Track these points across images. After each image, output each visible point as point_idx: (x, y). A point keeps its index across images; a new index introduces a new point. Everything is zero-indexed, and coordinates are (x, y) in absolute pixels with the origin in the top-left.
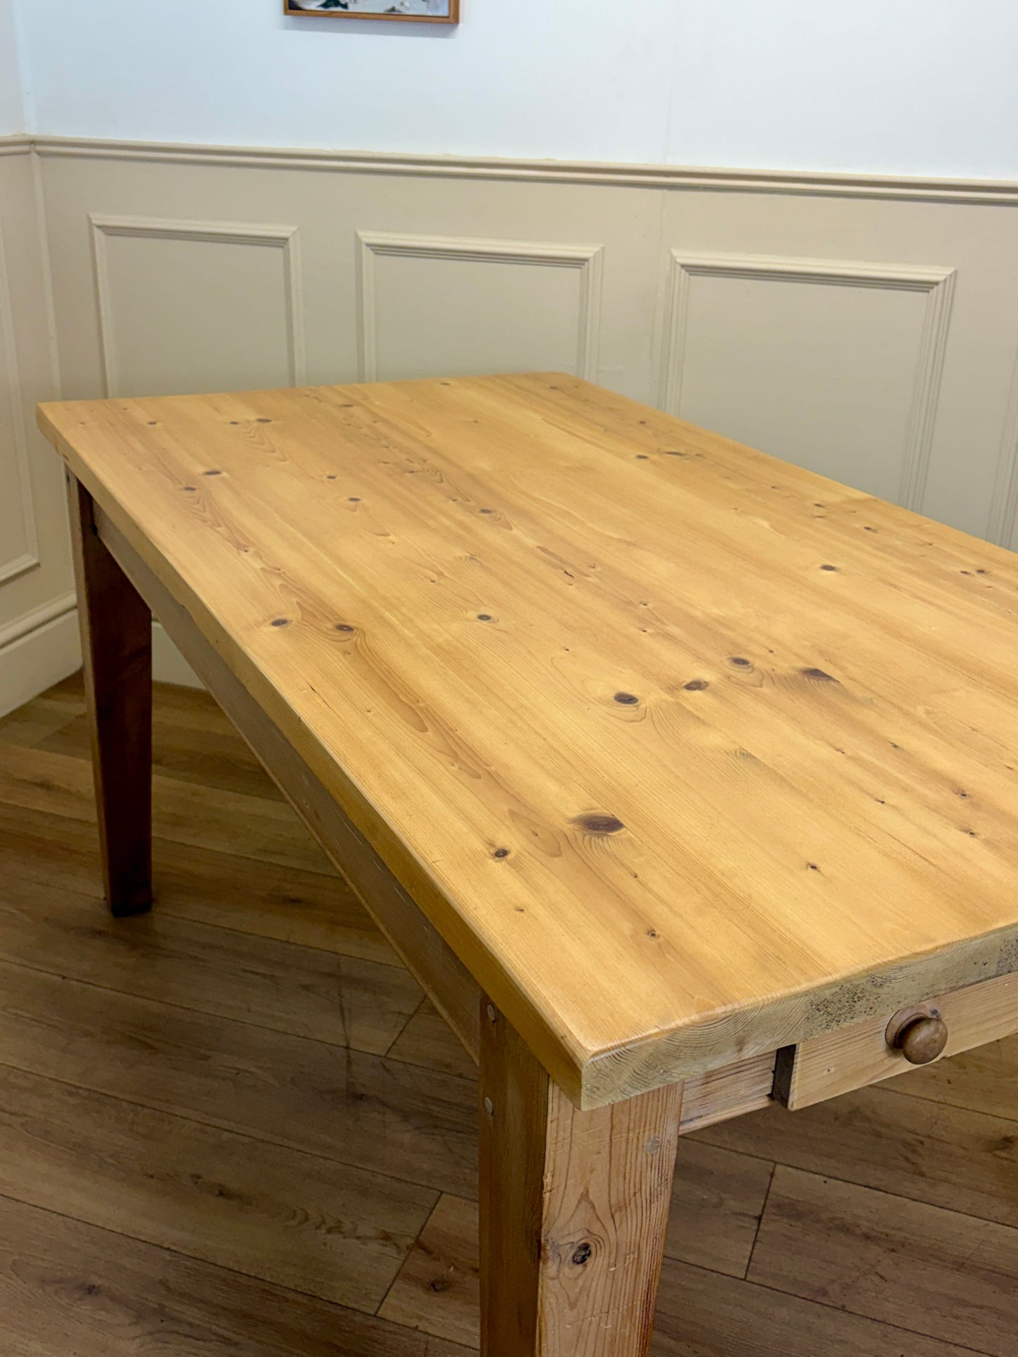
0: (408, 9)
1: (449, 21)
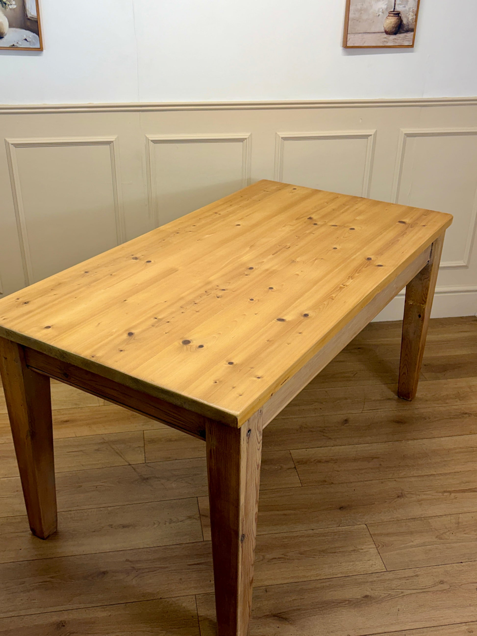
1: (40, 49)
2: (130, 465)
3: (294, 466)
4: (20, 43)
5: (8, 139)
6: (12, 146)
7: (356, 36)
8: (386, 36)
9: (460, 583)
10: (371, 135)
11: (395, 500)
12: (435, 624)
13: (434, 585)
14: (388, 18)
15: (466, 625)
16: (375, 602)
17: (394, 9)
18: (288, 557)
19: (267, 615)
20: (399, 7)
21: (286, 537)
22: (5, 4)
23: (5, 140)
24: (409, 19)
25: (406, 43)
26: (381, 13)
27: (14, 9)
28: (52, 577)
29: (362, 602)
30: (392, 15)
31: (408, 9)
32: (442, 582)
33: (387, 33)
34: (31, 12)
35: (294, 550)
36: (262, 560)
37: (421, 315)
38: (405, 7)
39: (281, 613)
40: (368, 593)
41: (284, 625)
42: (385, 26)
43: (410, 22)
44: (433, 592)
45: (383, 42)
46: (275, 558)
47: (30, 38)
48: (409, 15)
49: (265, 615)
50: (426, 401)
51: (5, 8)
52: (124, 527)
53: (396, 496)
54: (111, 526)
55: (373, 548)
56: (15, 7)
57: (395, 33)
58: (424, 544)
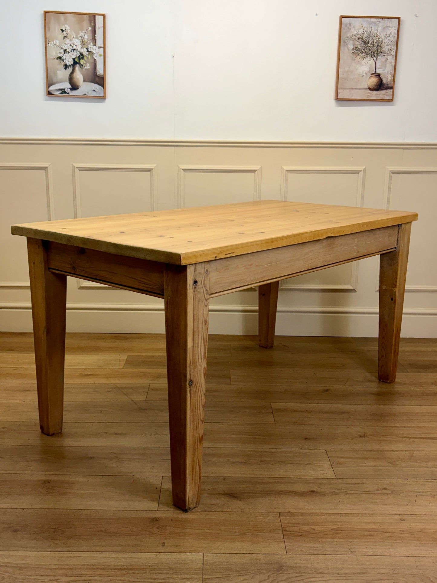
0: (90, 94)
1: (104, 98)
2: (132, 401)
3: (272, 412)
4: (90, 93)
5: (74, 164)
6: (77, 169)
7: (345, 91)
8: (369, 91)
9: (402, 491)
10: (361, 171)
11: (357, 438)
12: (370, 512)
13: (378, 490)
14: (371, 78)
15: (400, 516)
16: (320, 495)
17: (375, 71)
18: (250, 462)
19: (221, 493)
20: (379, 70)
21: (252, 451)
22: (82, 65)
23: (72, 164)
24: (388, 79)
25: (387, 98)
26: (364, 75)
27: (88, 69)
28: (49, 456)
29: (307, 494)
30: (374, 76)
31: (386, 72)
32: (385, 489)
33: (370, 89)
34: (100, 71)
35: (256, 459)
37: (393, 298)
38: (384, 70)
39: (233, 493)
40: (315, 490)
41: (233, 500)
42: (368, 84)
43: (389, 82)
44: (375, 494)
45: (367, 96)
46: (238, 462)
47: (97, 89)
48: (388, 76)
49: (219, 493)
50: (404, 384)
51: (82, 69)
52: (116, 434)
53: (359, 436)
54: (106, 433)
55: (328, 464)
56: (89, 67)
57: (377, 90)
58: (375, 466)
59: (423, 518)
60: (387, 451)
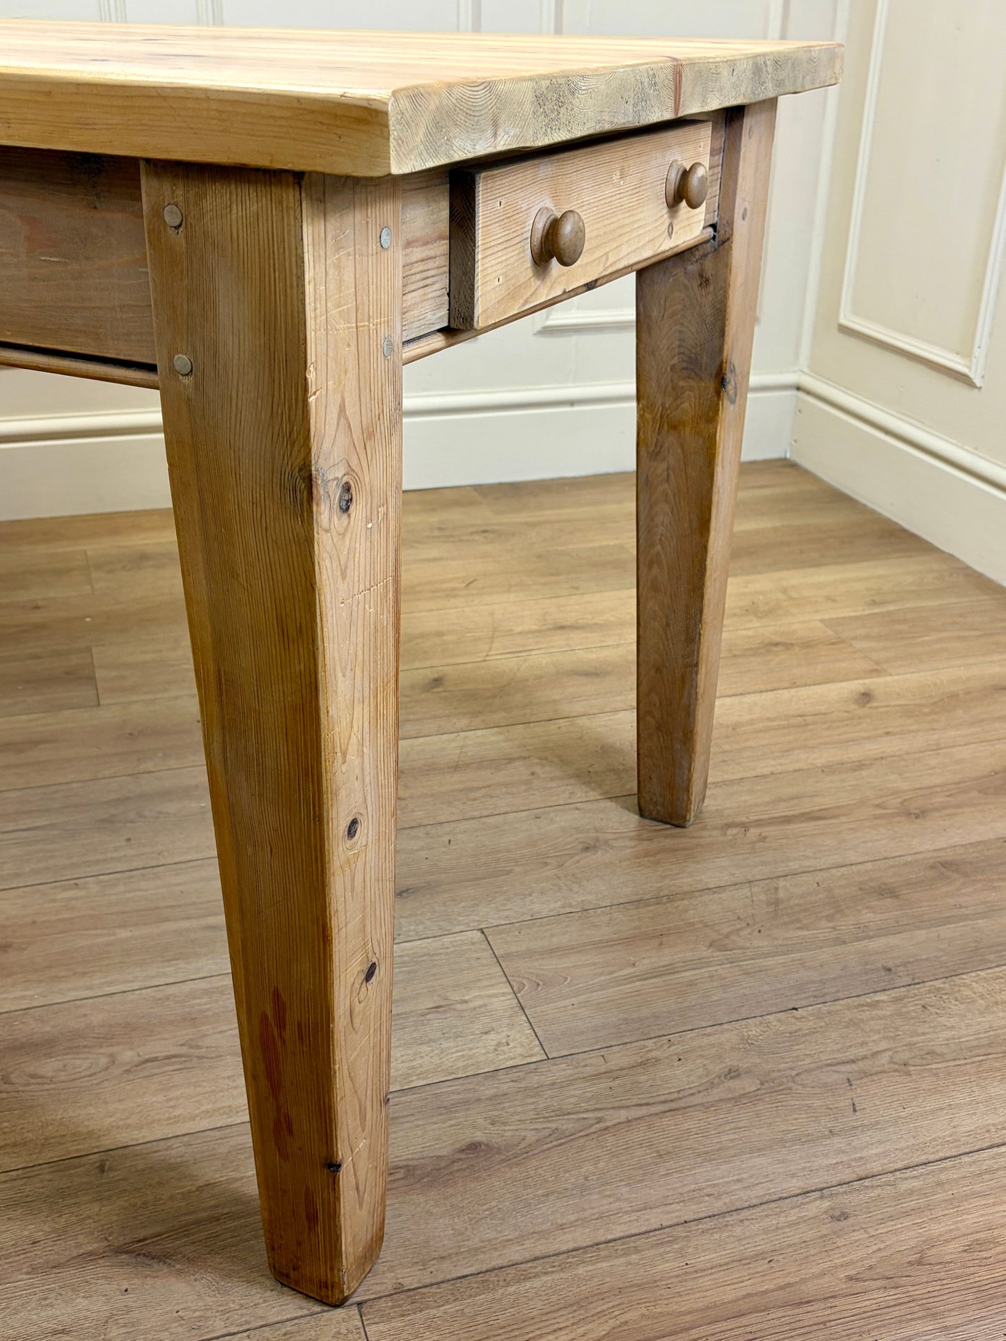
9: (792, 1069)
11: (577, 858)
12: (718, 1206)
13: (711, 1085)
15: (822, 1197)
16: (503, 1161)
18: (203, 1052)
19: (91, 1253)
21: (206, 992)
29: (456, 1166)
32: (733, 1074)
35: (225, 1028)
36: (107, 1068)
39: (144, 1239)
40: (479, 1136)
41: (150, 1281)
44: (706, 1107)
46: (155, 1059)
49: (82, 1251)
53: (580, 847)
55: (504, 994)
58: (669, 970)
59: (904, 1186)
60: (689, 894)
